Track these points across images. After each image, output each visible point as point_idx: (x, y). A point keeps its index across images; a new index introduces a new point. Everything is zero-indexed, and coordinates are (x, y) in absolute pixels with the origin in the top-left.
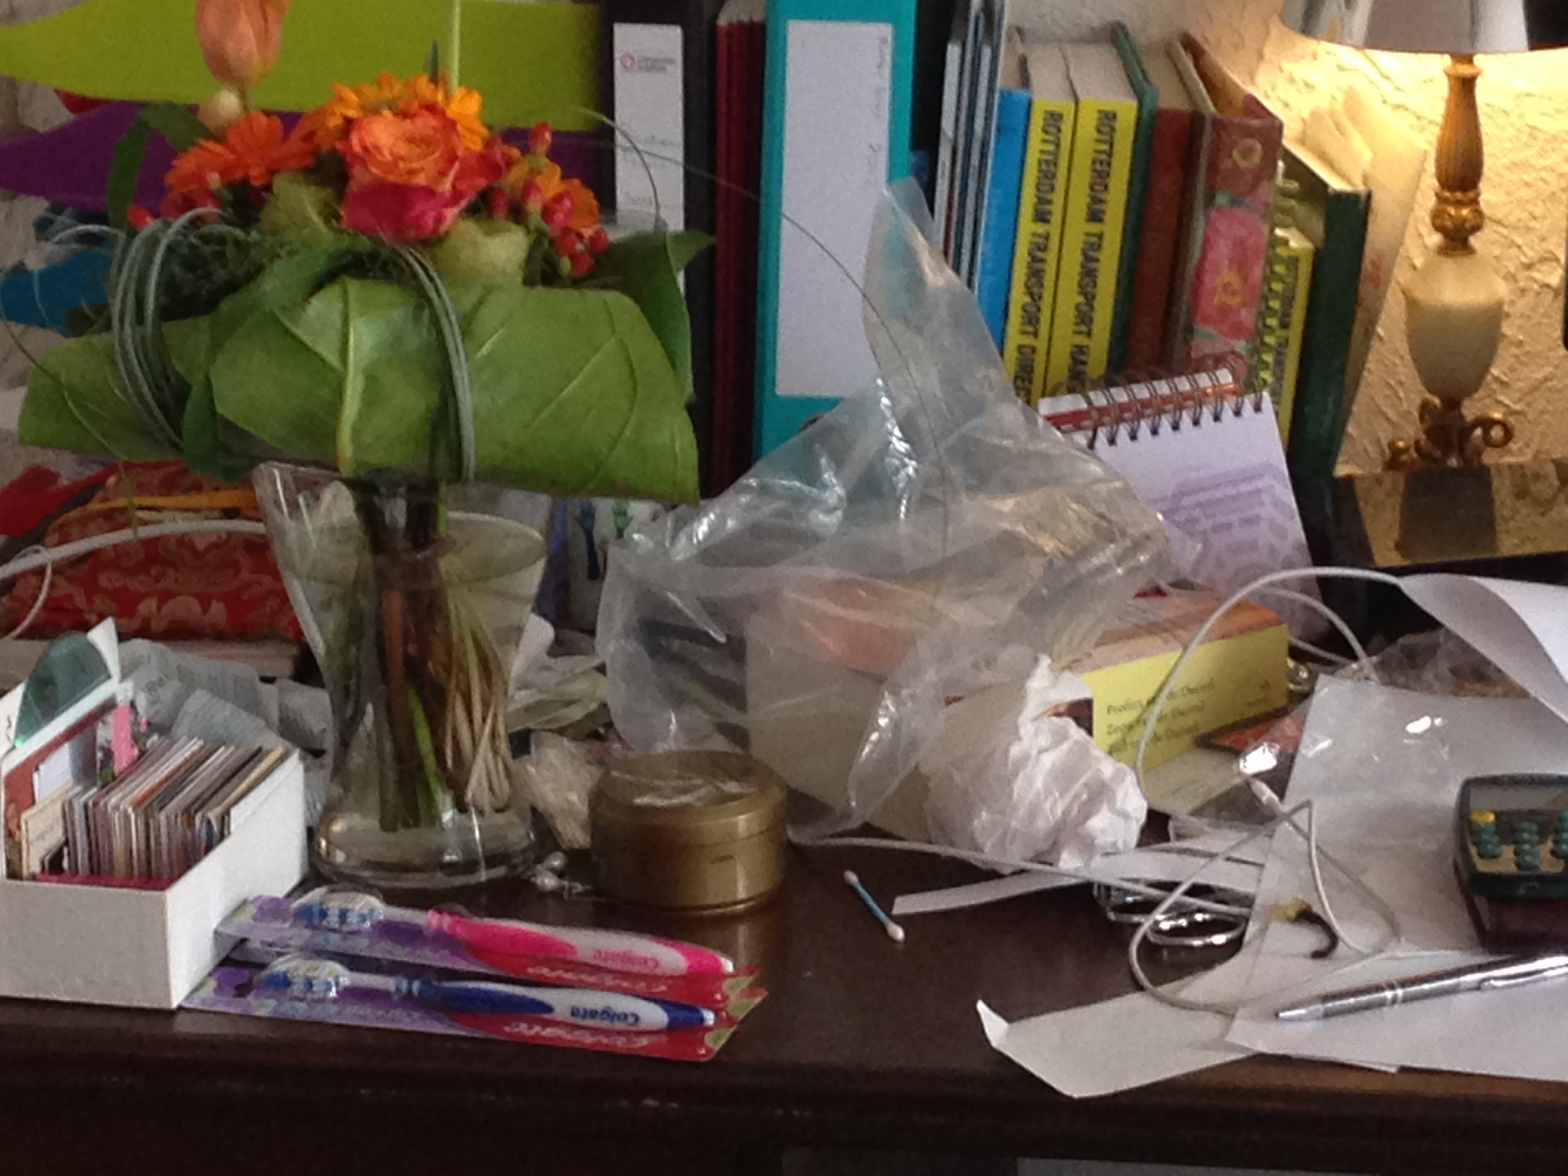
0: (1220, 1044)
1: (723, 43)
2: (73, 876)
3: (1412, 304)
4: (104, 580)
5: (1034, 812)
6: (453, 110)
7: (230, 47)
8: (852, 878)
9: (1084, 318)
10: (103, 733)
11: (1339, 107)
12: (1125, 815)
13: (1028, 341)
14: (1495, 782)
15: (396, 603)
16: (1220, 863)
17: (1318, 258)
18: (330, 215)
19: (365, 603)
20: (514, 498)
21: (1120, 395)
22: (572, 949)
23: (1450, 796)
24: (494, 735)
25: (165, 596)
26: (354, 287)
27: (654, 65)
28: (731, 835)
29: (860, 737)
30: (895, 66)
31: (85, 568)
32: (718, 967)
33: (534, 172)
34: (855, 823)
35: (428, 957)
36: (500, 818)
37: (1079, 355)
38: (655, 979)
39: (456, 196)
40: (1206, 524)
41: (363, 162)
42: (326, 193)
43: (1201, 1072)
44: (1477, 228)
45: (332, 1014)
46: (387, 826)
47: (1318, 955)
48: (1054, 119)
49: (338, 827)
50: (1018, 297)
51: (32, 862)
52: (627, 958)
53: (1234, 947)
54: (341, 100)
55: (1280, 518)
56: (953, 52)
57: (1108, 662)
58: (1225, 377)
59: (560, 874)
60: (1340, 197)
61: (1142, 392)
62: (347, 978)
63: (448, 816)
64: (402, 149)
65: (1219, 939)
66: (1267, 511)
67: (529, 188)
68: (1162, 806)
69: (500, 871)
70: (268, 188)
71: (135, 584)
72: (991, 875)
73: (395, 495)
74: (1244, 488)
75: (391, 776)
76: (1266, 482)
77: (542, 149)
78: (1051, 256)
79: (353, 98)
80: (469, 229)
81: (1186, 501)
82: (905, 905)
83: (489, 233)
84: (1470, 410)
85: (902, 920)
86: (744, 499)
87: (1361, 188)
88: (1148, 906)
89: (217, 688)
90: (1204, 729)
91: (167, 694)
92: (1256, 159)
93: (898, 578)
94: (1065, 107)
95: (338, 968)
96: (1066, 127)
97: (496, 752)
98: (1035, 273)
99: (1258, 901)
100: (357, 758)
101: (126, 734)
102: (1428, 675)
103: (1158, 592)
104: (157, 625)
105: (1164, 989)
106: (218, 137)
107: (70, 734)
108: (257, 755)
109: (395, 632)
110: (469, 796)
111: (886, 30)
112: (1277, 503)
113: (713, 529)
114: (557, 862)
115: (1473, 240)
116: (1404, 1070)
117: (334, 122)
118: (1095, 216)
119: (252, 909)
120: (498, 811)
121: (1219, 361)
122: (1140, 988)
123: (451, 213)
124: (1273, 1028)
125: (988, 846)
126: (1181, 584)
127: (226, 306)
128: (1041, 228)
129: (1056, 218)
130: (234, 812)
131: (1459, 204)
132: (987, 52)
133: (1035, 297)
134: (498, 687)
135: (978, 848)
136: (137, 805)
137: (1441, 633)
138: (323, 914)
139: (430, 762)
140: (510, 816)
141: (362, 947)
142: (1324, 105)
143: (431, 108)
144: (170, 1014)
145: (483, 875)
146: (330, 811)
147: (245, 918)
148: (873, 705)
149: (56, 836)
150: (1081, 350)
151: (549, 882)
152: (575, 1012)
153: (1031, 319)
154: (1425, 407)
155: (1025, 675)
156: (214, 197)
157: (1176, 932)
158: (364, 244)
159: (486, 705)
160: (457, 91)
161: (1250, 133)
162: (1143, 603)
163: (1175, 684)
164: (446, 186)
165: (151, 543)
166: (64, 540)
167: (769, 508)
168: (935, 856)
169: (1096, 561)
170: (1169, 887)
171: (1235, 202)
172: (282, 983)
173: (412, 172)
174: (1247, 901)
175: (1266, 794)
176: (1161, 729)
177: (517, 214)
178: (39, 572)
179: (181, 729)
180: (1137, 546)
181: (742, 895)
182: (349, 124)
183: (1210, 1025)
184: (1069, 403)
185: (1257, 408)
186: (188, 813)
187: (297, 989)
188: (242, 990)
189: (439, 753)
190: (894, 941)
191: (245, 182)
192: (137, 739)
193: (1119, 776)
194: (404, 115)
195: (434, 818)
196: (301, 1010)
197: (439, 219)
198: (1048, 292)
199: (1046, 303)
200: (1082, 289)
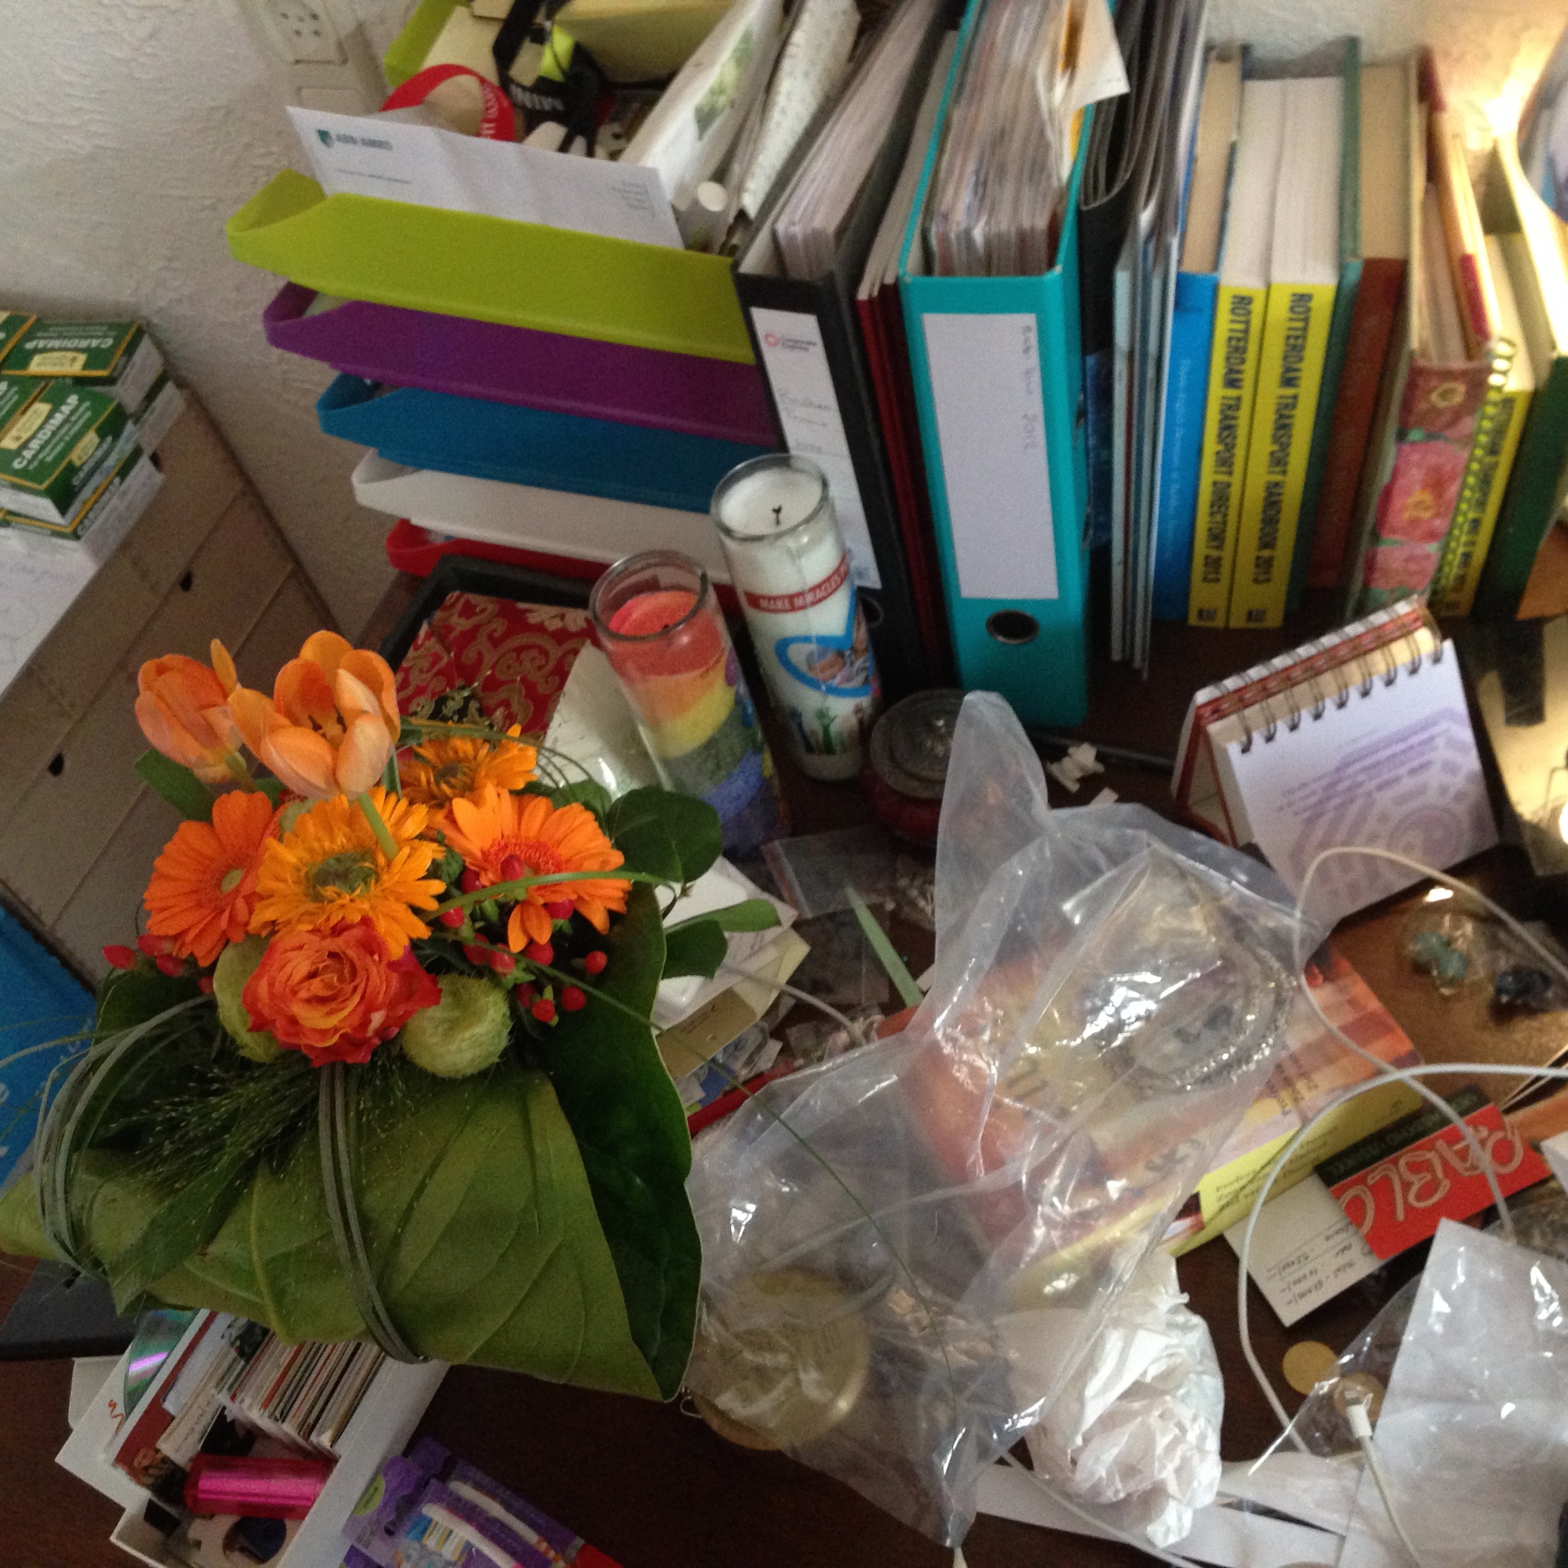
13: (1222, 478)
37: (1274, 489)
40: (1371, 785)
48: (1242, 303)
50: (1211, 445)
55: (1454, 757)
66: (1440, 754)
74: (1414, 740)
76: (1444, 726)
78: (1243, 414)
81: (1350, 770)
92: (1458, 398)
94: (1258, 289)
98: (1228, 428)
112: (1452, 743)
118: (1289, 380)
128: (1231, 393)
129: (1248, 385)
133: (1228, 446)
150: (1276, 485)
153: (1225, 461)
161: (1453, 377)
171: (1431, 436)
185: (1437, 660)
198: (1241, 442)
199: (1240, 451)
200: (1276, 439)
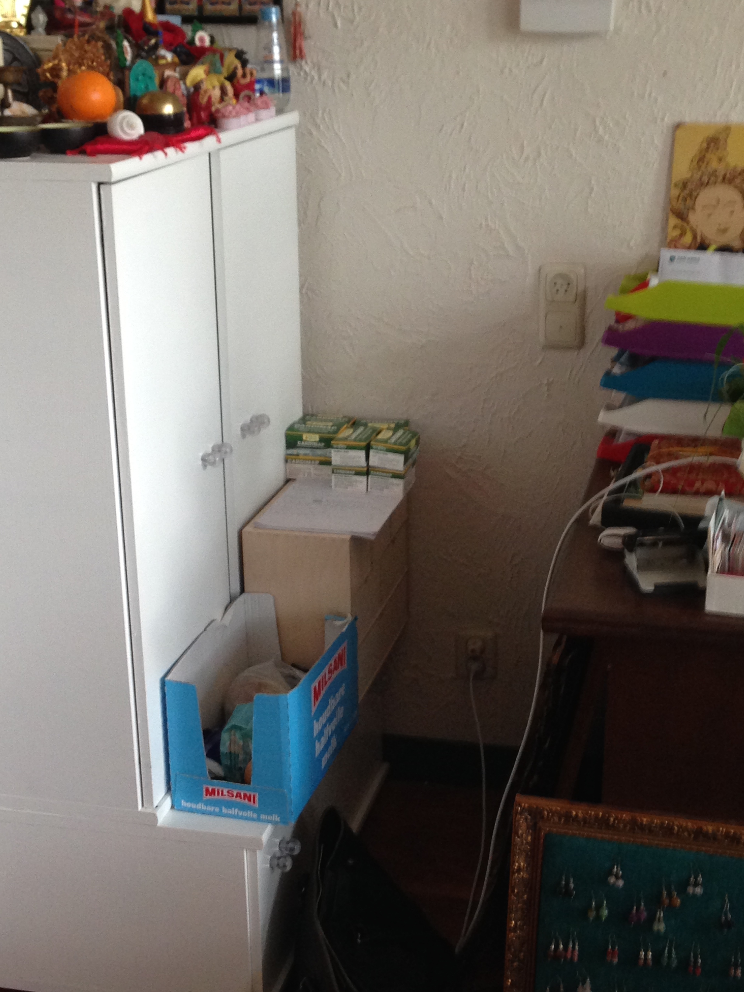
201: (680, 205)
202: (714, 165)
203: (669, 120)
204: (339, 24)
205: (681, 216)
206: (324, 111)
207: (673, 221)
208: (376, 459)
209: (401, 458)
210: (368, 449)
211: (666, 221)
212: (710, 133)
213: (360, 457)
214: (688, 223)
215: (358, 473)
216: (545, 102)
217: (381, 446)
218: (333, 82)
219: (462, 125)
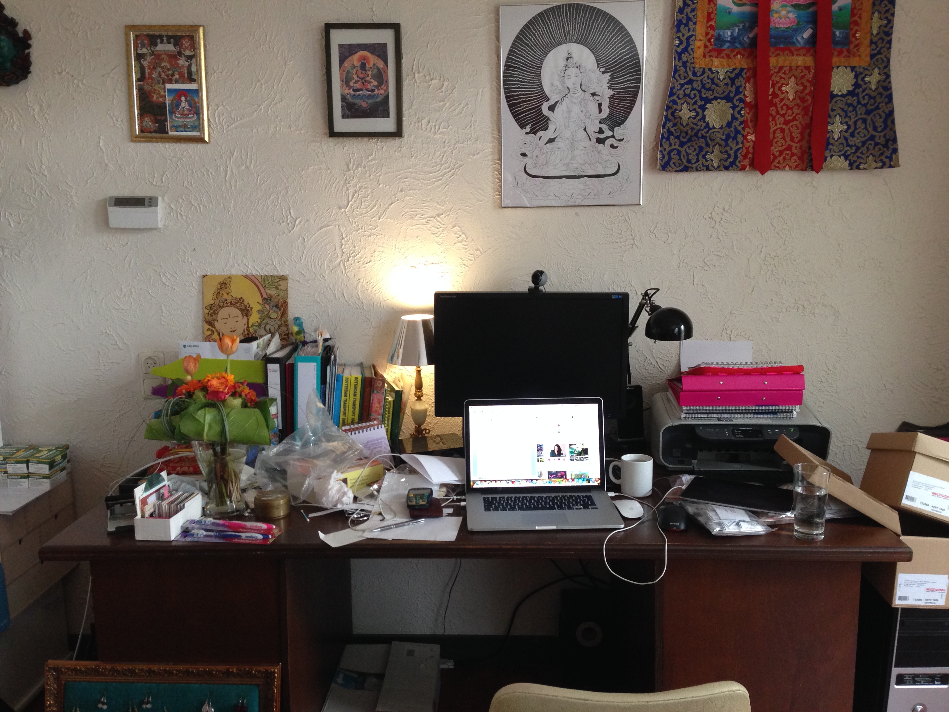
0: (361, 537)
1: (287, 367)
2: (155, 517)
3: (412, 409)
4: (170, 465)
5: (333, 497)
6: (228, 378)
7: (189, 368)
8: (302, 511)
9: (354, 413)
10: (162, 491)
11: (400, 376)
12: (349, 498)
13: (344, 417)
14: (414, 489)
15: (218, 466)
16: (366, 505)
17: (394, 401)
18: (205, 397)
19: (213, 466)
20: (242, 446)
21: (360, 425)
22: (245, 525)
23: (407, 492)
24: (237, 488)
25: (181, 467)
26: (207, 409)
27: (274, 371)
28: (279, 505)
29: (303, 486)
30: (317, 370)
31: (167, 463)
32: (272, 527)
33: (244, 388)
34: (301, 501)
35: (221, 528)
36: (239, 503)
37: (353, 420)
38: (260, 530)
39: (228, 393)
40: (372, 448)
41: (210, 387)
42: (204, 393)
43: (358, 541)
44: (422, 396)
45: (201, 540)
46: (217, 505)
47: (381, 520)
48: (347, 379)
49: (208, 507)
50: (342, 410)
51: (147, 514)
52: (256, 526)
53: (367, 519)
54: (208, 377)
55: (385, 446)
56: (329, 368)
57: (350, 471)
58: (375, 422)
59: (249, 513)
60: (397, 391)
61: (364, 424)
62: (205, 533)
63: (228, 503)
64: (218, 385)
65: (365, 518)
66: (383, 445)
67: (242, 391)
68: (357, 495)
69: (238, 513)
70: (194, 393)
71: (176, 465)
72: (327, 509)
73: (218, 446)
74: (379, 441)
75: (218, 496)
76: (383, 440)
77: (245, 384)
78: (347, 402)
79: (210, 376)
80: (231, 398)
81: (369, 444)
82: (311, 515)
83: (235, 399)
84: (423, 427)
85: (310, 518)
86: (283, 445)
87: (401, 389)
88: (353, 513)
89: (188, 483)
90: (368, 483)
91: (178, 484)
92: (381, 385)
93: (310, 458)
94: (349, 377)
95: (203, 531)
96: (349, 380)
97: (237, 491)
98: (345, 405)
99: (373, 511)
100: (212, 494)
101: (167, 491)
102: (405, 471)
103: (361, 459)
104: (180, 472)
105: (354, 528)
106: (187, 384)
107: (156, 491)
108: (193, 494)
109: (218, 471)
110: (232, 499)
111: (315, 364)
112: (385, 443)
113: (277, 450)
114: (249, 511)
115: (422, 398)
116: (393, 540)
117: (206, 380)
118: (355, 395)
119: (189, 522)
120: (238, 502)
121: (375, 420)
122: (350, 527)
123: (227, 396)
124: (372, 533)
125: (325, 504)
126: (365, 458)
127: (182, 413)
128: (345, 398)
129: (348, 396)
130: (185, 504)
131: (419, 392)
132: (334, 367)
133: (345, 410)
134: (238, 479)
135: (323, 504)
136: (167, 504)
137: (407, 465)
138: (201, 522)
139: (225, 493)
140: (241, 503)
141: (208, 527)
142: (397, 376)
143: (224, 378)
144: (171, 542)
145: (235, 514)
146: (207, 504)
147: (188, 523)
148: (305, 480)
149: (152, 510)
150: (353, 418)
151: (247, 514)
152: (246, 537)
153: (344, 413)
154: (416, 427)
155: (332, 473)
156: (184, 394)
157: (357, 518)
158: (210, 401)
159: (236, 483)
160: (229, 375)
161: (379, 380)
162: (358, 461)
163: (363, 475)
164: (226, 391)
165: (180, 458)
166: (165, 458)
167: (287, 446)
168: (318, 507)
169: (348, 454)
170: (357, 510)
171: (378, 392)
172: (193, 535)
173: (219, 389)
174: (370, 512)
175: (376, 493)
176: (360, 483)
177: (240, 396)
178: (159, 463)
179: (180, 490)
180: (355, 451)
181: (282, 515)
182: (209, 380)
183: (360, 533)
184: (348, 427)
185: (381, 427)
186: (177, 505)
187: (195, 536)
188: (185, 537)
189: (227, 492)
190: (307, 522)
191: (190, 391)
192: (170, 492)
193: (348, 491)
194: (218, 379)
195: (226, 504)
196: (196, 540)
197: (225, 397)
198: (347, 409)
199: (347, 411)
200: (353, 408)
201: (210, 318)
202: (226, 296)
203: (200, 273)
204: (12, 225)
205: (210, 323)
206: (7, 272)
207: (207, 327)
208: (33, 468)
209: (47, 466)
210: (27, 462)
211: (203, 326)
212: (222, 280)
213: (23, 468)
214: (215, 327)
215: (22, 477)
216: (131, 265)
217: (35, 460)
218: (11, 256)
219: (86, 278)
